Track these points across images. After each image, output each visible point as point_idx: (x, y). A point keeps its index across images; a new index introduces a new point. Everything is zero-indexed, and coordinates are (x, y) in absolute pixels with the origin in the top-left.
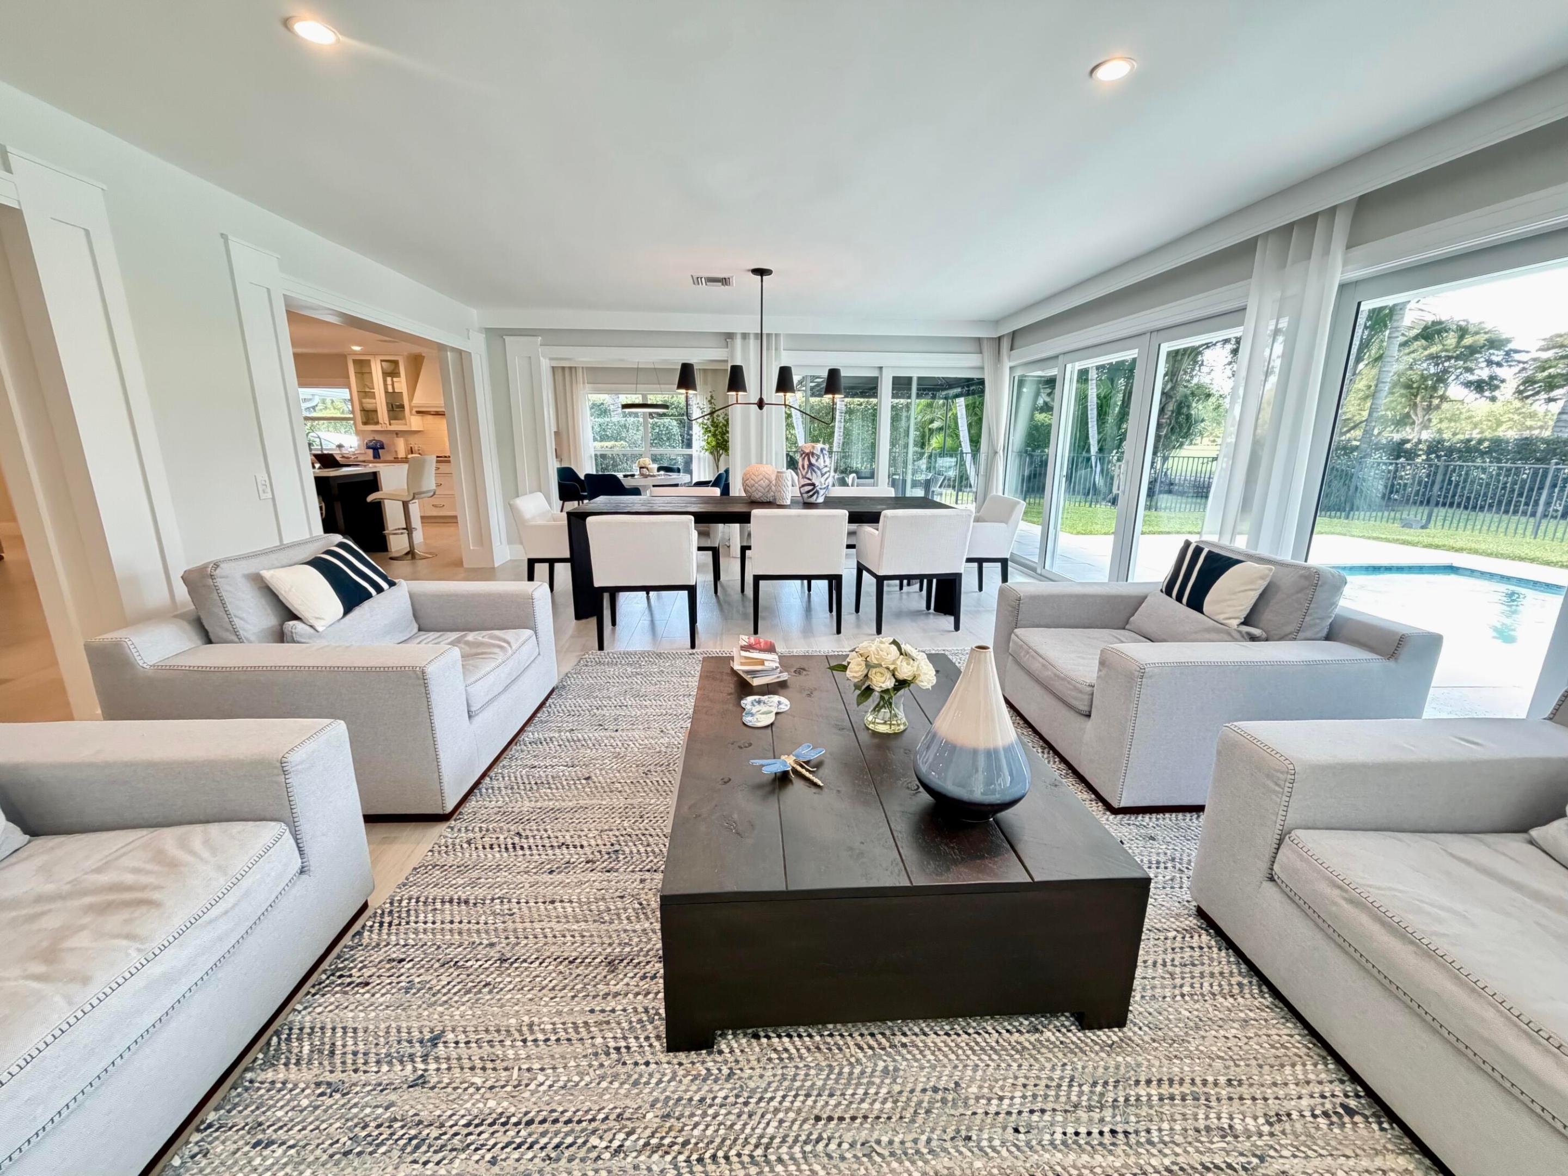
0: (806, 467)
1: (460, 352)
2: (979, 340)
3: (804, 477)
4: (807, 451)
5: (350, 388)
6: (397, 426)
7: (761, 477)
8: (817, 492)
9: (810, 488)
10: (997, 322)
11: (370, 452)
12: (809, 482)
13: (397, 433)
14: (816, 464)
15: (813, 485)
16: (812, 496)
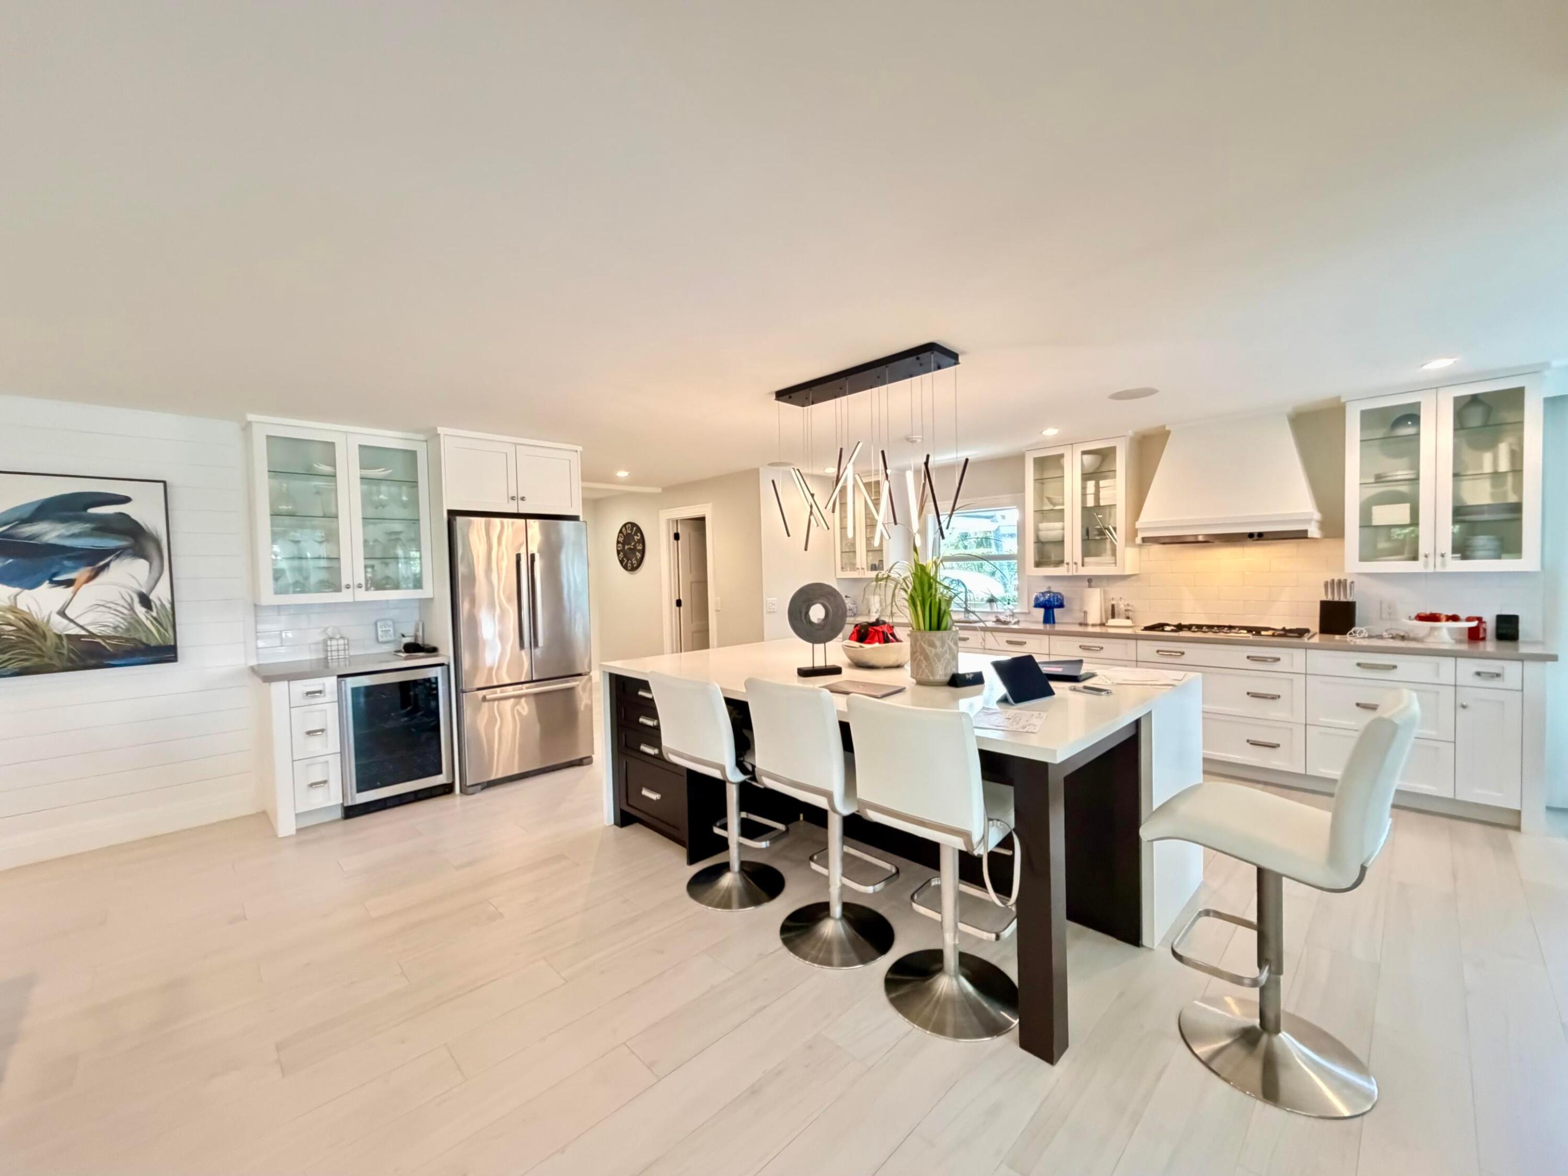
5: (1022, 507)
6: (1094, 568)
11: (1041, 611)
13: (1091, 581)
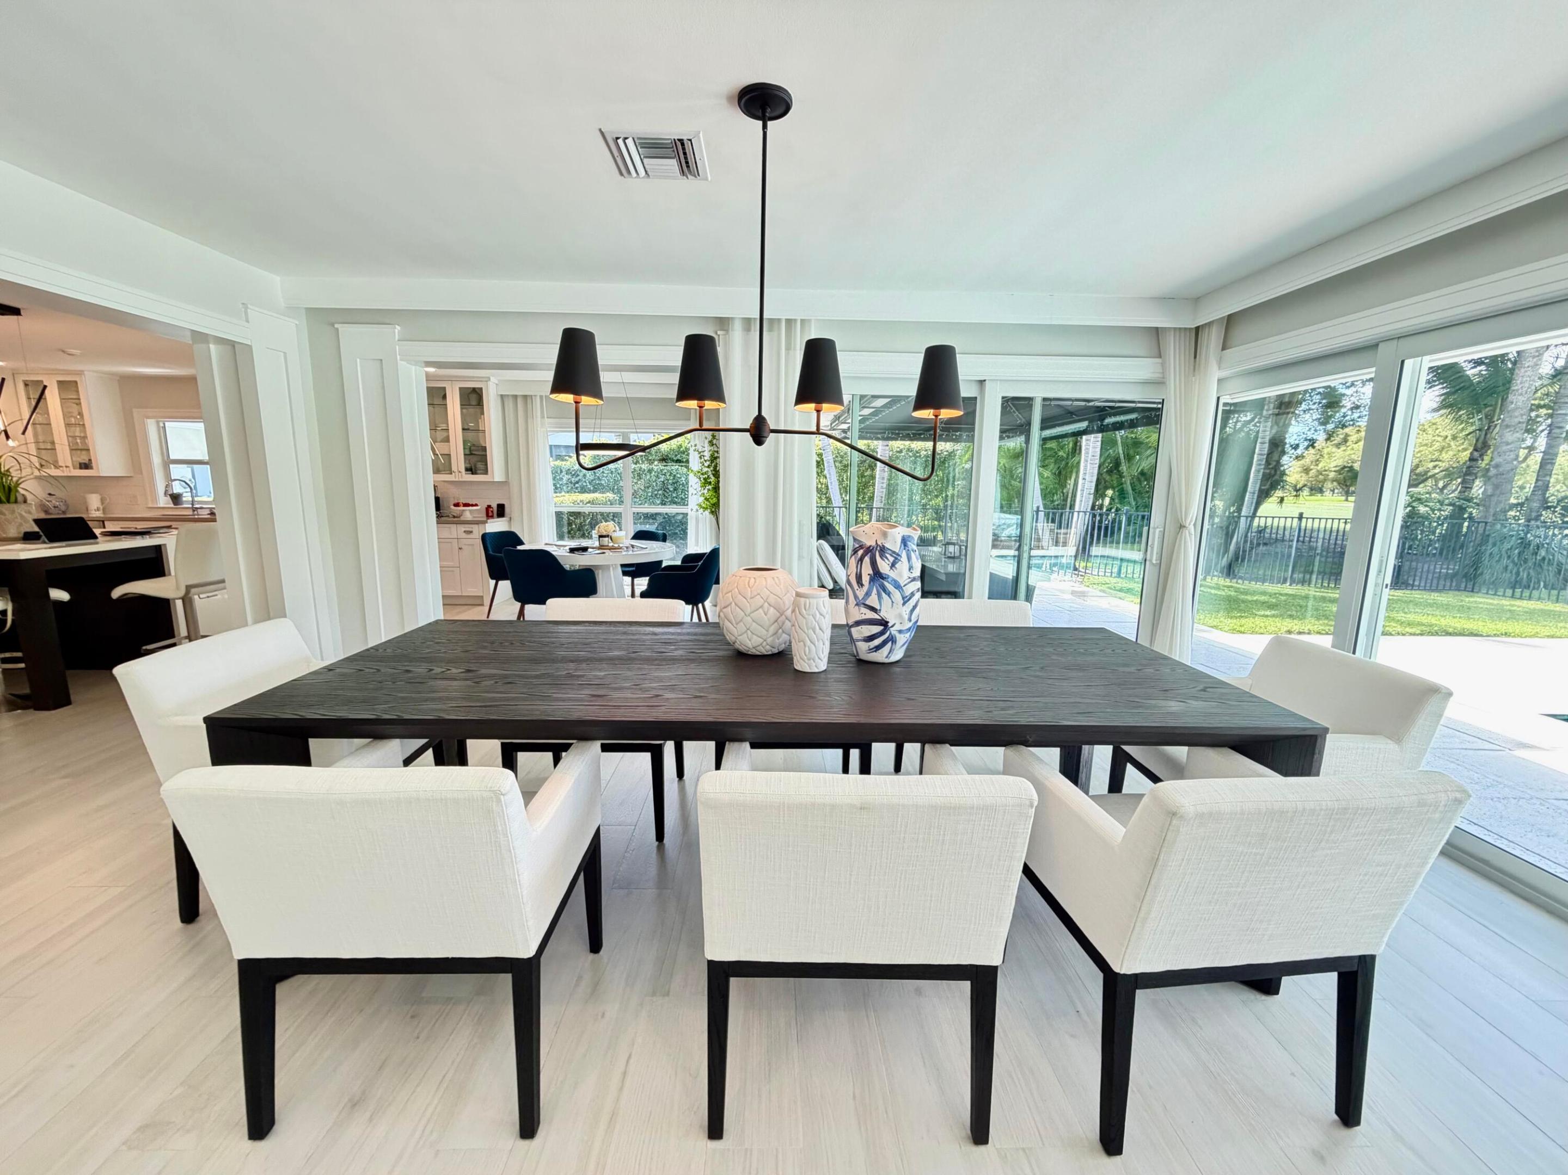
0: (866, 579)
1: (232, 344)
2: (1156, 333)
3: (861, 603)
4: (869, 542)
7: (758, 601)
8: (892, 639)
9: (877, 629)
10: (1196, 300)
12: (871, 615)
14: (892, 574)
15: (884, 623)
16: (878, 648)
